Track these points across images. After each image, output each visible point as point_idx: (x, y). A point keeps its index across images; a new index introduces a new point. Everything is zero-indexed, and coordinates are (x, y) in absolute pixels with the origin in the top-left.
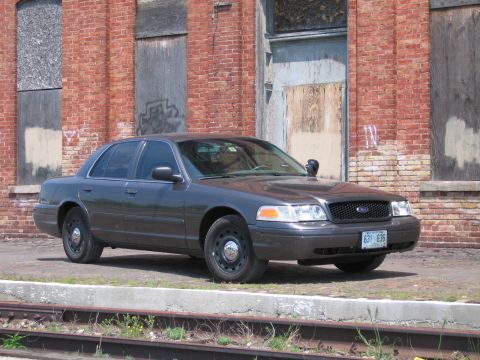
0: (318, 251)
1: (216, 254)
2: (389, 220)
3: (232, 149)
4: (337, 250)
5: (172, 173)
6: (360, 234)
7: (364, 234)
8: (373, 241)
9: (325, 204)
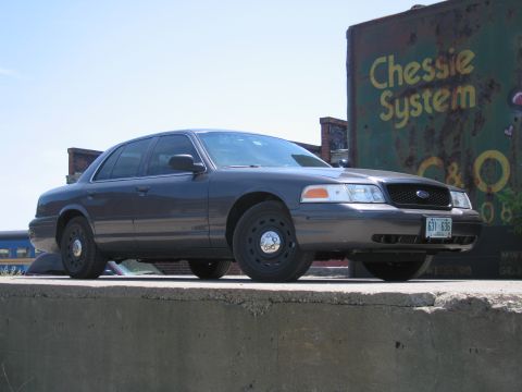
0: (376, 238)
5: (193, 161)
6: (424, 220)
7: (428, 220)
8: (439, 230)
9: (382, 184)
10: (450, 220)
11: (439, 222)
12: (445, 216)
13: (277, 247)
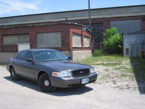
0: (69, 85)
1: (42, 84)
2: (89, 74)
3: (49, 53)
4: (74, 85)
5: (32, 60)
6: (81, 80)
7: (82, 80)
8: (85, 81)
9: (71, 71)
10: (88, 79)
11: (85, 80)
12: (87, 78)
13: (48, 85)
